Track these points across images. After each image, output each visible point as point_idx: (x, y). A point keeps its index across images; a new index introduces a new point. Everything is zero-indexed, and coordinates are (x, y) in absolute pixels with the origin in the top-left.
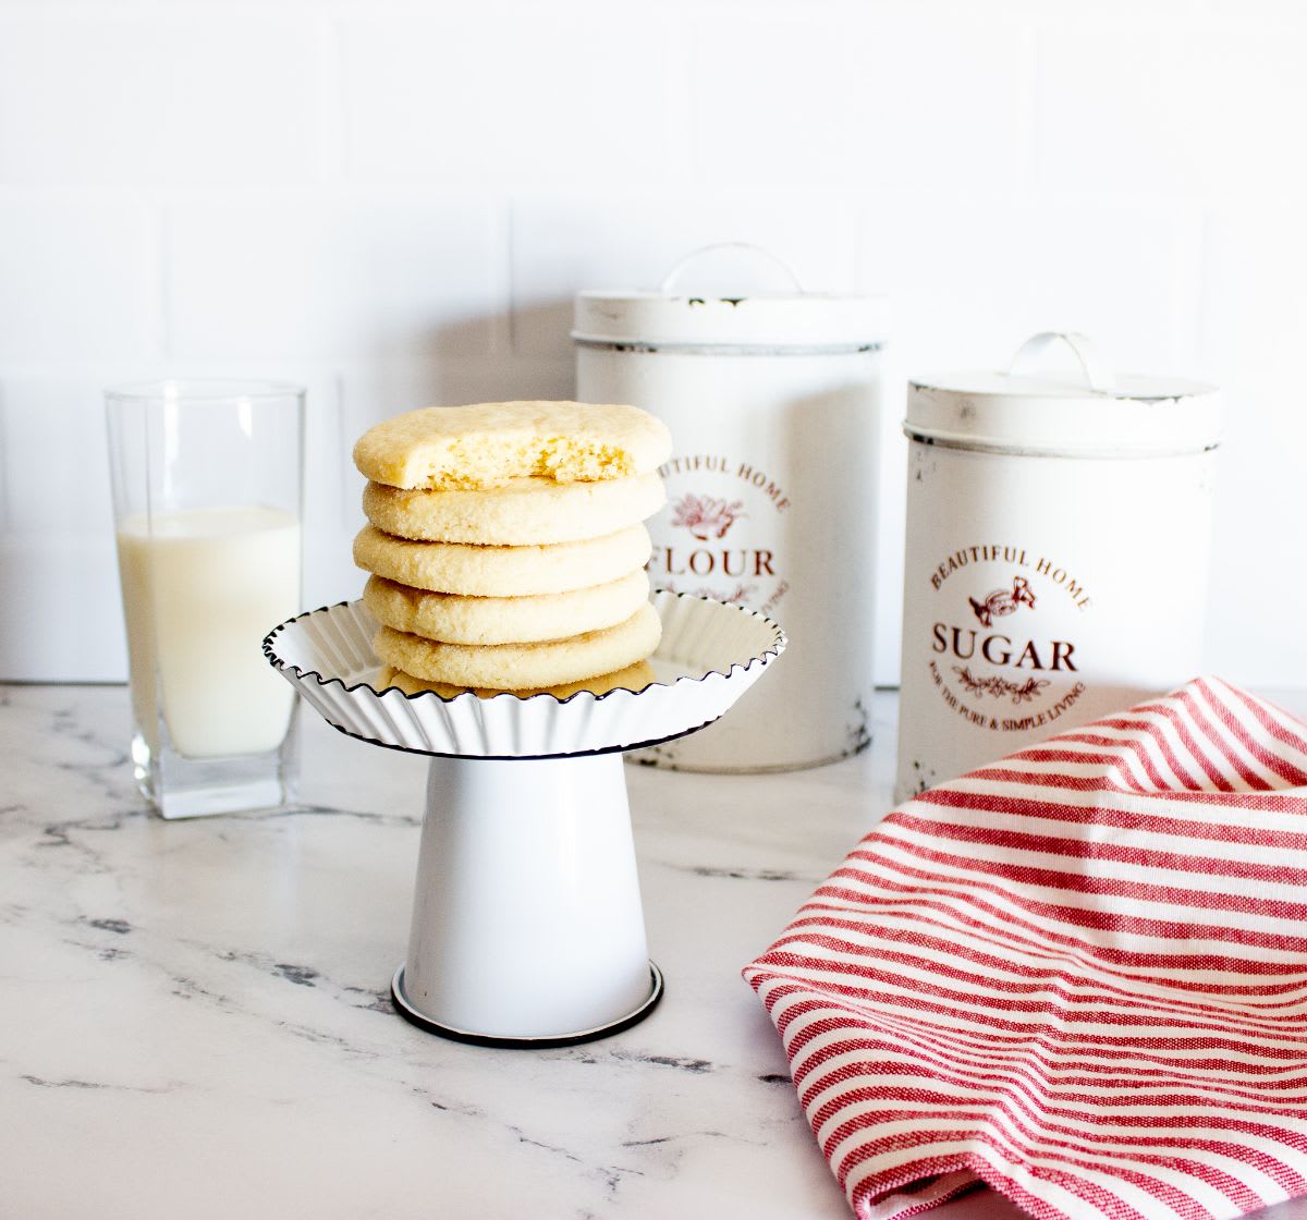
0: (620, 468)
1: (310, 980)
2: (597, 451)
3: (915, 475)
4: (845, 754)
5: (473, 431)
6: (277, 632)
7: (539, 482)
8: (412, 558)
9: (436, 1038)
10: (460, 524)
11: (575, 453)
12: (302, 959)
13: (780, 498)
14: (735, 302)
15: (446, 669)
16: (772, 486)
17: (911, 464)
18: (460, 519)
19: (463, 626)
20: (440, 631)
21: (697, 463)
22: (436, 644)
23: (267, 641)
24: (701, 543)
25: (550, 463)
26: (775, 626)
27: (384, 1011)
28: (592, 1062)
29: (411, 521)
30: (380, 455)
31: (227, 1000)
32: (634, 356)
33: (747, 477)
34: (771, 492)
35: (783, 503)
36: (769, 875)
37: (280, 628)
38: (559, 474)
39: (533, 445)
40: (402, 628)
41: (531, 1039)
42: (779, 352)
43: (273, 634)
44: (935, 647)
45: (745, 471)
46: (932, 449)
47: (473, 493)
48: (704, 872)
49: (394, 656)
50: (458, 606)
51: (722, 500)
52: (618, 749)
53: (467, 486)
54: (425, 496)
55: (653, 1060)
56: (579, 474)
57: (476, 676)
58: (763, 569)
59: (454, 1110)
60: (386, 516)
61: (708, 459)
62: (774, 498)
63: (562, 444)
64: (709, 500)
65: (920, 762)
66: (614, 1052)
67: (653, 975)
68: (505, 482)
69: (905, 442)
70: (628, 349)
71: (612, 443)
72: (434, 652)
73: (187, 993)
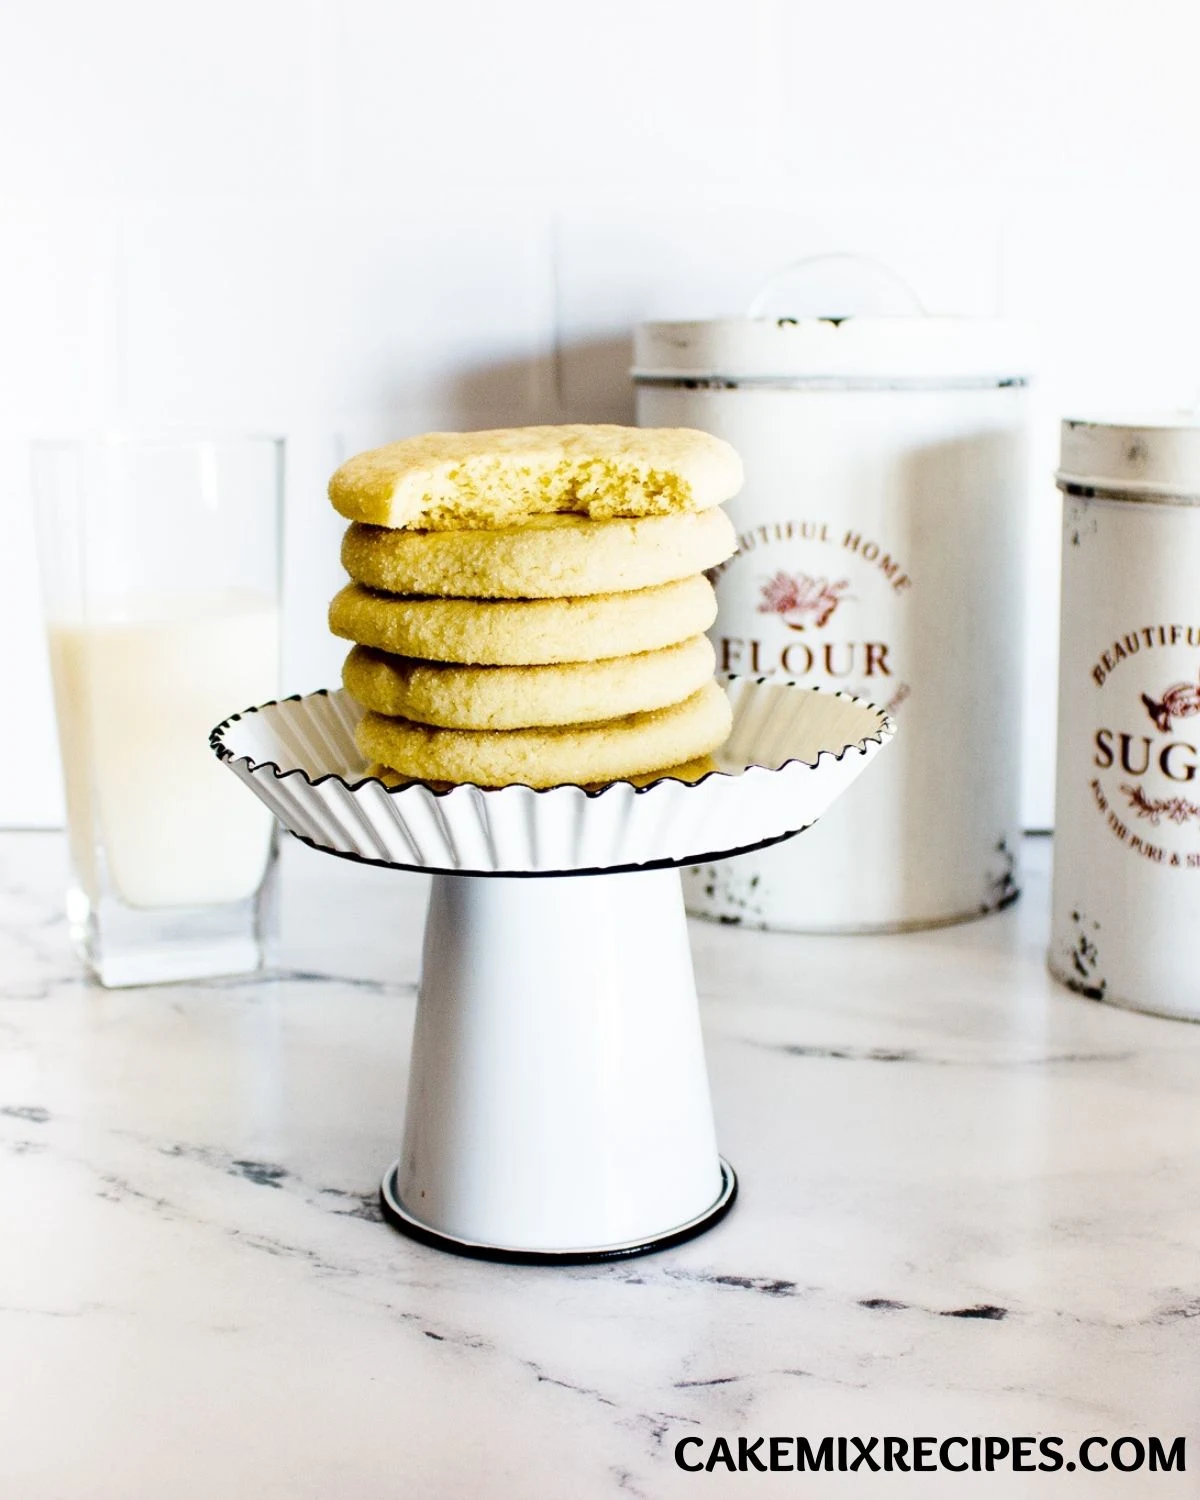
0: (673, 499)
1: (277, 1180)
2: (643, 477)
3: (1070, 537)
4: (985, 910)
5: (482, 453)
6: (231, 722)
7: (567, 519)
8: (400, 617)
9: (434, 1251)
10: (463, 572)
11: (615, 481)
12: (266, 1154)
13: (897, 576)
14: (836, 322)
15: (445, 763)
16: (886, 560)
17: (1066, 526)
18: (463, 565)
19: (467, 704)
20: (437, 712)
21: (790, 531)
22: (432, 731)
23: (218, 731)
24: (796, 635)
25: (581, 494)
26: (881, 713)
27: (370, 1218)
28: (639, 1282)
29: (399, 569)
30: (360, 485)
31: (167, 1204)
32: (708, 394)
33: (855, 548)
34: (886, 567)
35: (902, 581)
36: (882, 1055)
37: (236, 717)
38: (594, 509)
39: (560, 471)
40: (389, 710)
41: (559, 1252)
42: (894, 386)
43: (225, 724)
44: (1098, 762)
45: (852, 541)
46: (1094, 502)
47: (482, 532)
48: (797, 1051)
49: (380, 748)
50: (459, 680)
51: (822, 579)
52: (668, 863)
53: (472, 523)
54: (418, 539)
55: (720, 1280)
56: (619, 508)
57: (485, 770)
58: (876, 667)
59: (453, 1341)
60: (367, 565)
61: (804, 527)
62: (890, 576)
63: (597, 470)
64: (806, 579)
65: (1081, 913)
66: (667, 1270)
67: (724, 1174)
68: (523, 519)
69: (1058, 496)
70: (700, 385)
71: (663, 467)
72: (430, 740)
73: (116, 1195)
